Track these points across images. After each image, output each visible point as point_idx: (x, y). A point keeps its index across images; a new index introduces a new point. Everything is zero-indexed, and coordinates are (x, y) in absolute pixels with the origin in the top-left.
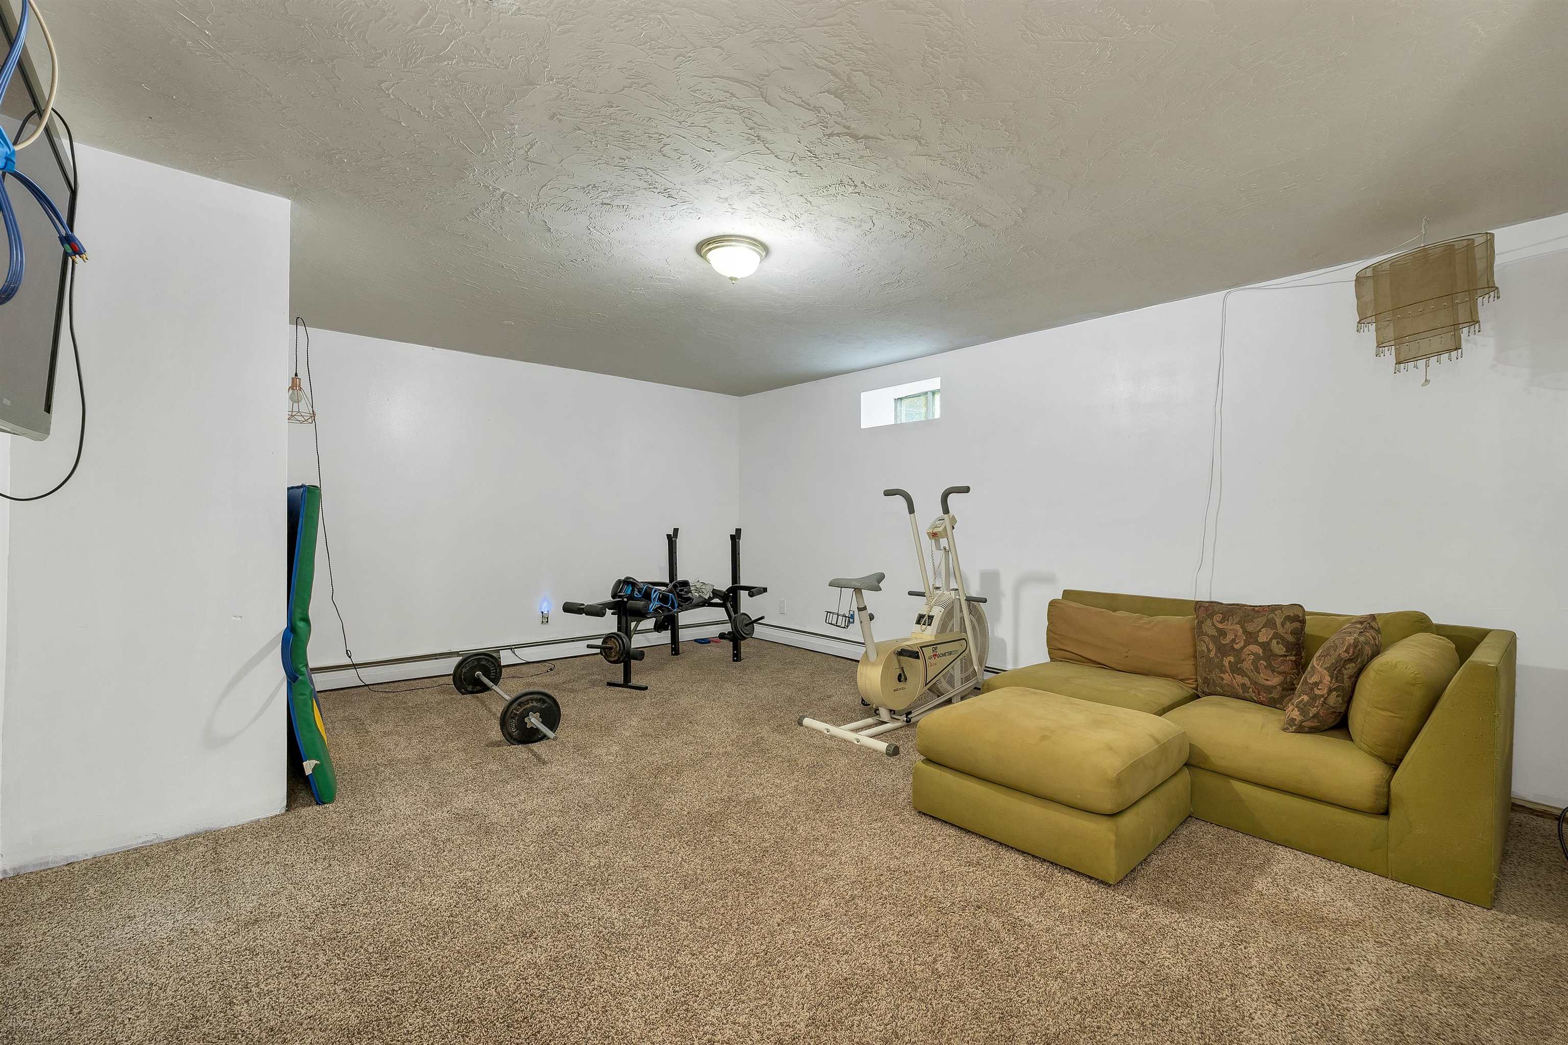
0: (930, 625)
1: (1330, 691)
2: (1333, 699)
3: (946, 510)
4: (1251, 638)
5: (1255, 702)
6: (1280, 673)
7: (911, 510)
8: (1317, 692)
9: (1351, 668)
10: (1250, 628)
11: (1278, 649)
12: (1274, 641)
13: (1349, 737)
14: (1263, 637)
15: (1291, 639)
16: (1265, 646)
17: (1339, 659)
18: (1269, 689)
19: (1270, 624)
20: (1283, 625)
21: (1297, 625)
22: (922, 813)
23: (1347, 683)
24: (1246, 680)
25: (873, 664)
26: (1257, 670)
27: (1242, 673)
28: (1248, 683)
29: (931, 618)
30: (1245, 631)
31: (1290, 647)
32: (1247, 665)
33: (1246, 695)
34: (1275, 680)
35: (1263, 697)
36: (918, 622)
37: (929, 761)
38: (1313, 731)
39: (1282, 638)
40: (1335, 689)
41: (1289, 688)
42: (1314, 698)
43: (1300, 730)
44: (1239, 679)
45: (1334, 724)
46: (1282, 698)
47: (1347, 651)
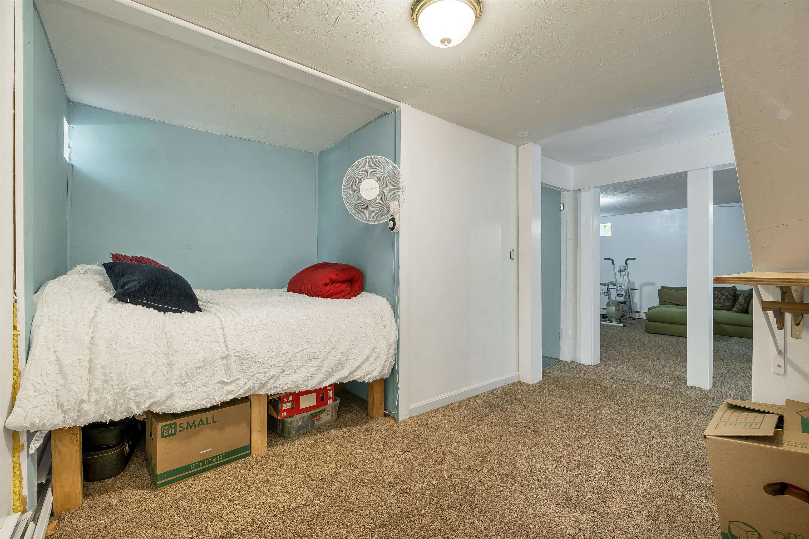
0: (622, 296)
1: (744, 303)
2: (745, 305)
3: (627, 264)
4: (723, 295)
5: (724, 310)
6: (730, 302)
7: (613, 264)
8: (741, 304)
9: (749, 298)
10: (722, 293)
11: (730, 297)
12: (729, 295)
13: (749, 314)
14: (726, 295)
15: (733, 294)
16: (727, 296)
17: (746, 297)
18: (728, 306)
19: (728, 291)
20: (731, 291)
21: (735, 291)
22: (648, 333)
23: (748, 301)
24: (721, 305)
25: (612, 306)
26: (724, 302)
27: (720, 303)
28: (722, 306)
29: (622, 294)
30: (721, 293)
31: (733, 296)
32: (722, 301)
33: (722, 308)
34: (729, 304)
35: (726, 308)
36: (617, 296)
37: (649, 321)
38: (740, 313)
39: (731, 294)
40: (745, 303)
41: (733, 306)
42: (740, 305)
43: (737, 312)
44: (720, 305)
45: (745, 311)
46: (731, 308)
47: (748, 294)
